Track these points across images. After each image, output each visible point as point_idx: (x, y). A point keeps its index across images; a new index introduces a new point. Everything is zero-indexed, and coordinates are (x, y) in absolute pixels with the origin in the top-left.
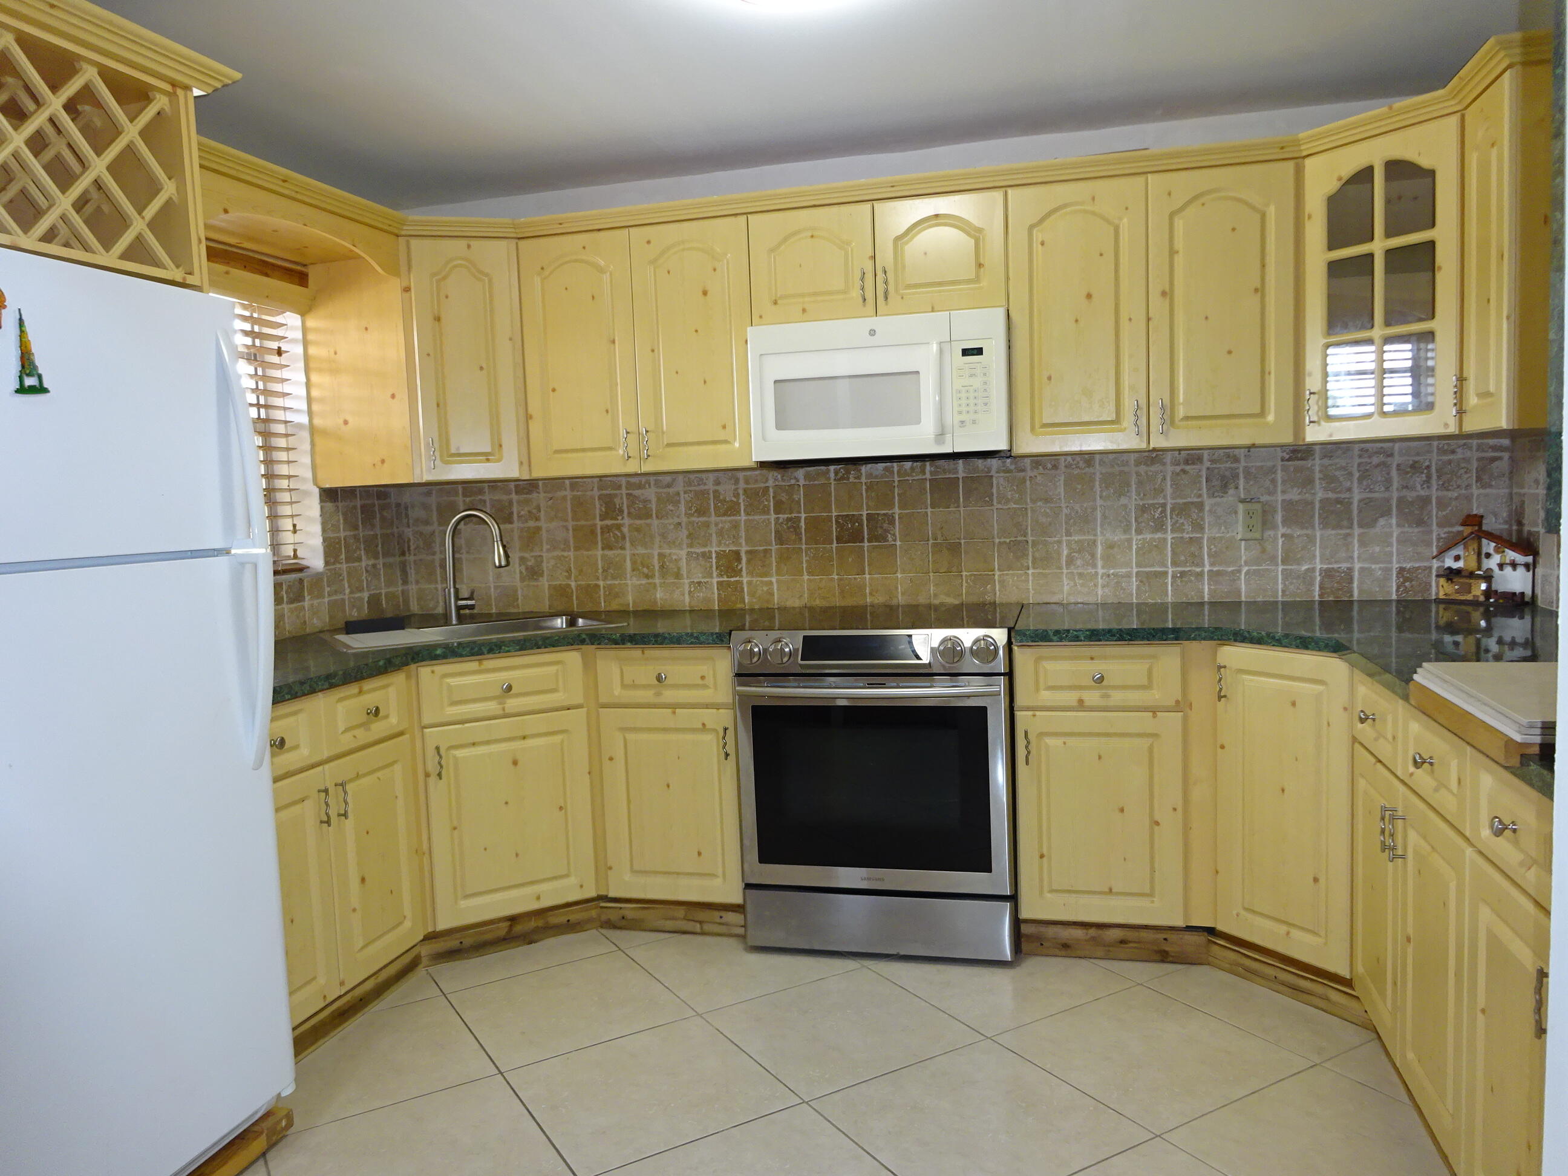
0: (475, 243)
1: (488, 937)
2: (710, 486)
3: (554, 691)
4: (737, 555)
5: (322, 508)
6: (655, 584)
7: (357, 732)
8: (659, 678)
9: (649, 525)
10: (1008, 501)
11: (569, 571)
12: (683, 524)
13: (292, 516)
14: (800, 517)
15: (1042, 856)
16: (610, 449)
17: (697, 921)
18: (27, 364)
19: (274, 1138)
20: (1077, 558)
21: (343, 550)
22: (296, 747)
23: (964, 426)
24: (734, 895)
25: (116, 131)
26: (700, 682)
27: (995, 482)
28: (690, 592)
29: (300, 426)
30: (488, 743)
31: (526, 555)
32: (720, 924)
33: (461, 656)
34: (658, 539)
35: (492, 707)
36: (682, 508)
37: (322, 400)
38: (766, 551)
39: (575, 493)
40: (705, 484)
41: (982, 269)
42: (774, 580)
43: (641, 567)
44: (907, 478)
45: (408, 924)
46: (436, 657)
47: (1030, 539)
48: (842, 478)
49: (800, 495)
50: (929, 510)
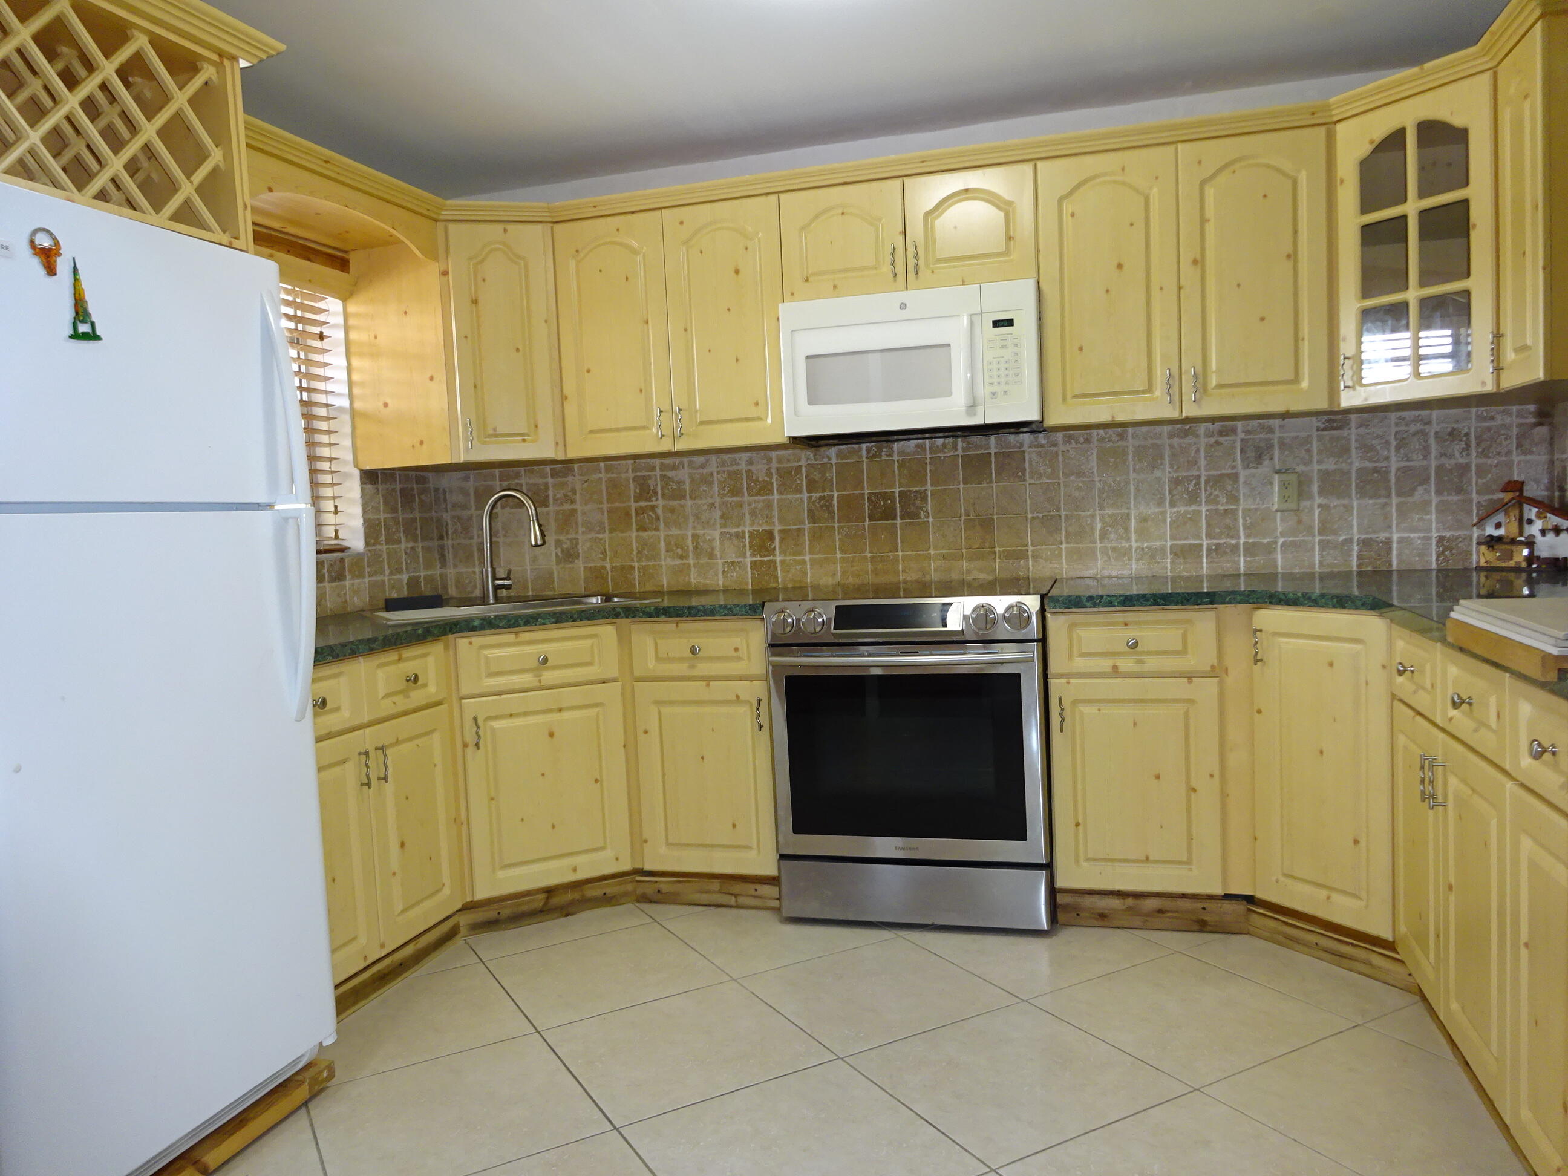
0: (510, 227)
1: (525, 908)
2: (743, 466)
3: (590, 664)
4: (770, 535)
5: (362, 490)
6: (689, 565)
7: (396, 699)
8: (693, 651)
9: (682, 506)
10: (1040, 476)
11: (604, 553)
12: (717, 505)
13: (334, 498)
14: (833, 496)
15: (1077, 825)
16: (644, 428)
17: (732, 894)
18: (81, 312)
19: (316, 1088)
20: (1111, 532)
21: (383, 532)
22: (337, 709)
23: (996, 398)
24: (769, 868)
25: (166, 98)
26: (734, 654)
27: (1027, 458)
28: (724, 572)
29: (341, 409)
30: (525, 714)
31: (561, 538)
32: (756, 897)
33: (499, 627)
34: (691, 519)
35: (527, 679)
36: (716, 489)
37: (362, 384)
38: (799, 530)
39: (609, 475)
40: (738, 464)
41: (1012, 242)
42: (807, 558)
43: (675, 547)
44: (939, 455)
45: (447, 891)
46: (473, 629)
47: (1063, 513)
48: (874, 456)
49: (833, 473)
50: (962, 486)
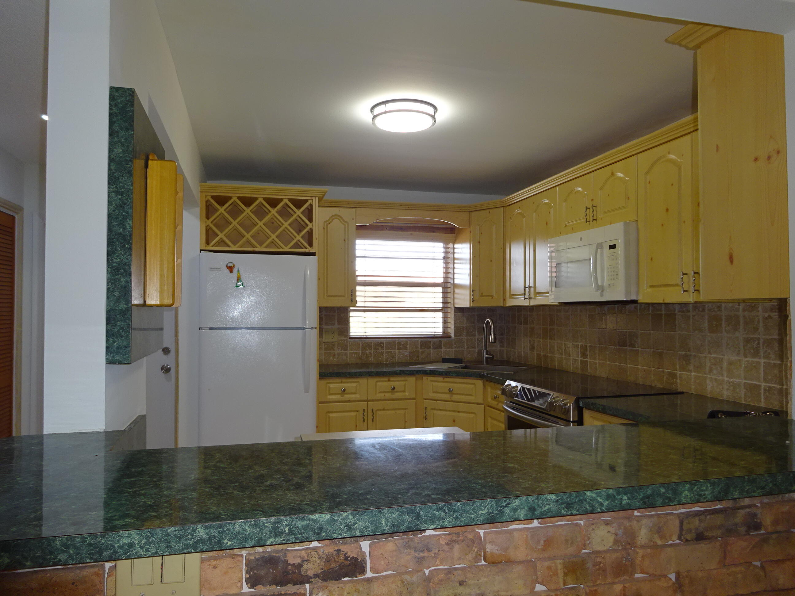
0: (491, 210)
3: (471, 395)
4: (586, 347)
5: (455, 315)
6: (563, 358)
9: (562, 330)
10: (683, 329)
11: (541, 348)
12: (571, 330)
14: (606, 331)
18: (239, 280)
20: (714, 369)
21: (465, 331)
22: (354, 393)
23: (610, 287)
25: (293, 214)
28: (573, 364)
30: (446, 410)
33: (436, 374)
34: (564, 337)
35: (447, 397)
36: (571, 322)
38: (595, 347)
41: (628, 200)
42: (597, 362)
43: (559, 349)
44: (643, 313)
47: (692, 353)
50: (651, 332)
